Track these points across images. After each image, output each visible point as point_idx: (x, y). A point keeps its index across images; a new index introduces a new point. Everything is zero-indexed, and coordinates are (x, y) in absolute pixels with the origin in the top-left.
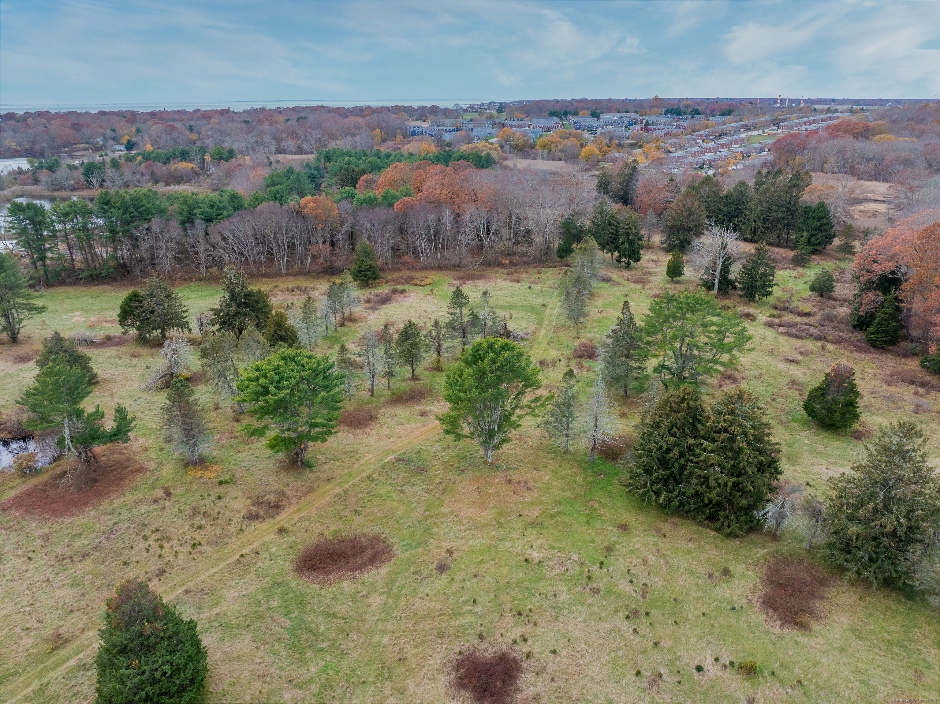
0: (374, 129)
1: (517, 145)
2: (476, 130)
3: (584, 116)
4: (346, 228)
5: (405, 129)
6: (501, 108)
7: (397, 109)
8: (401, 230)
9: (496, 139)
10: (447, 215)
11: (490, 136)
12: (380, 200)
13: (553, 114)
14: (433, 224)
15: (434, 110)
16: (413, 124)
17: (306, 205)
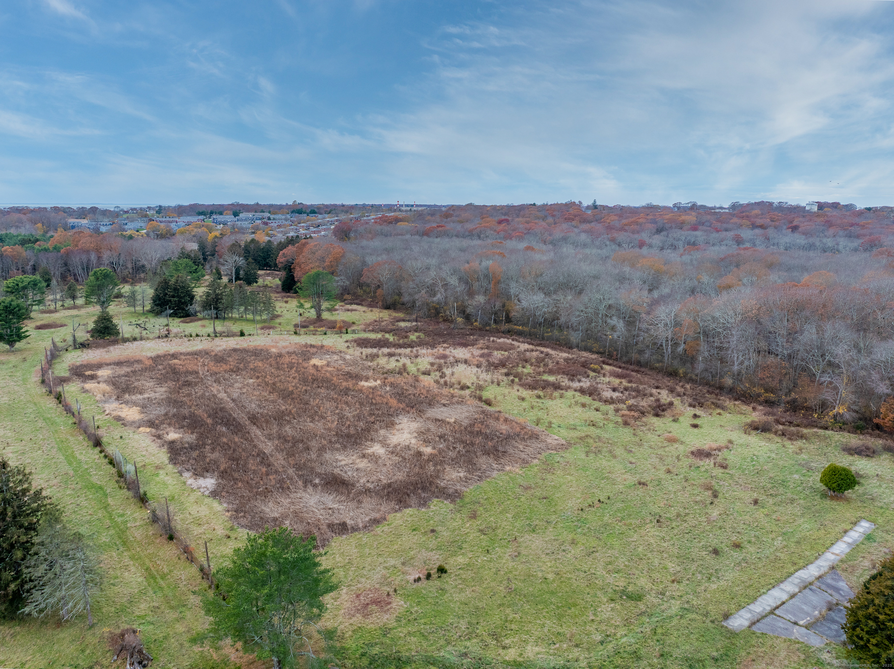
0: (36, 224)
1: (162, 234)
2: (129, 224)
3: (227, 214)
4: (31, 263)
5: (66, 224)
6: (160, 210)
7: (56, 209)
8: (66, 264)
9: (145, 231)
10: (93, 257)
11: (142, 228)
12: (51, 249)
13: (200, 214)
14: (85, 261)
15: (94, 210)
16: (72, 221)
17: (5, 251)
